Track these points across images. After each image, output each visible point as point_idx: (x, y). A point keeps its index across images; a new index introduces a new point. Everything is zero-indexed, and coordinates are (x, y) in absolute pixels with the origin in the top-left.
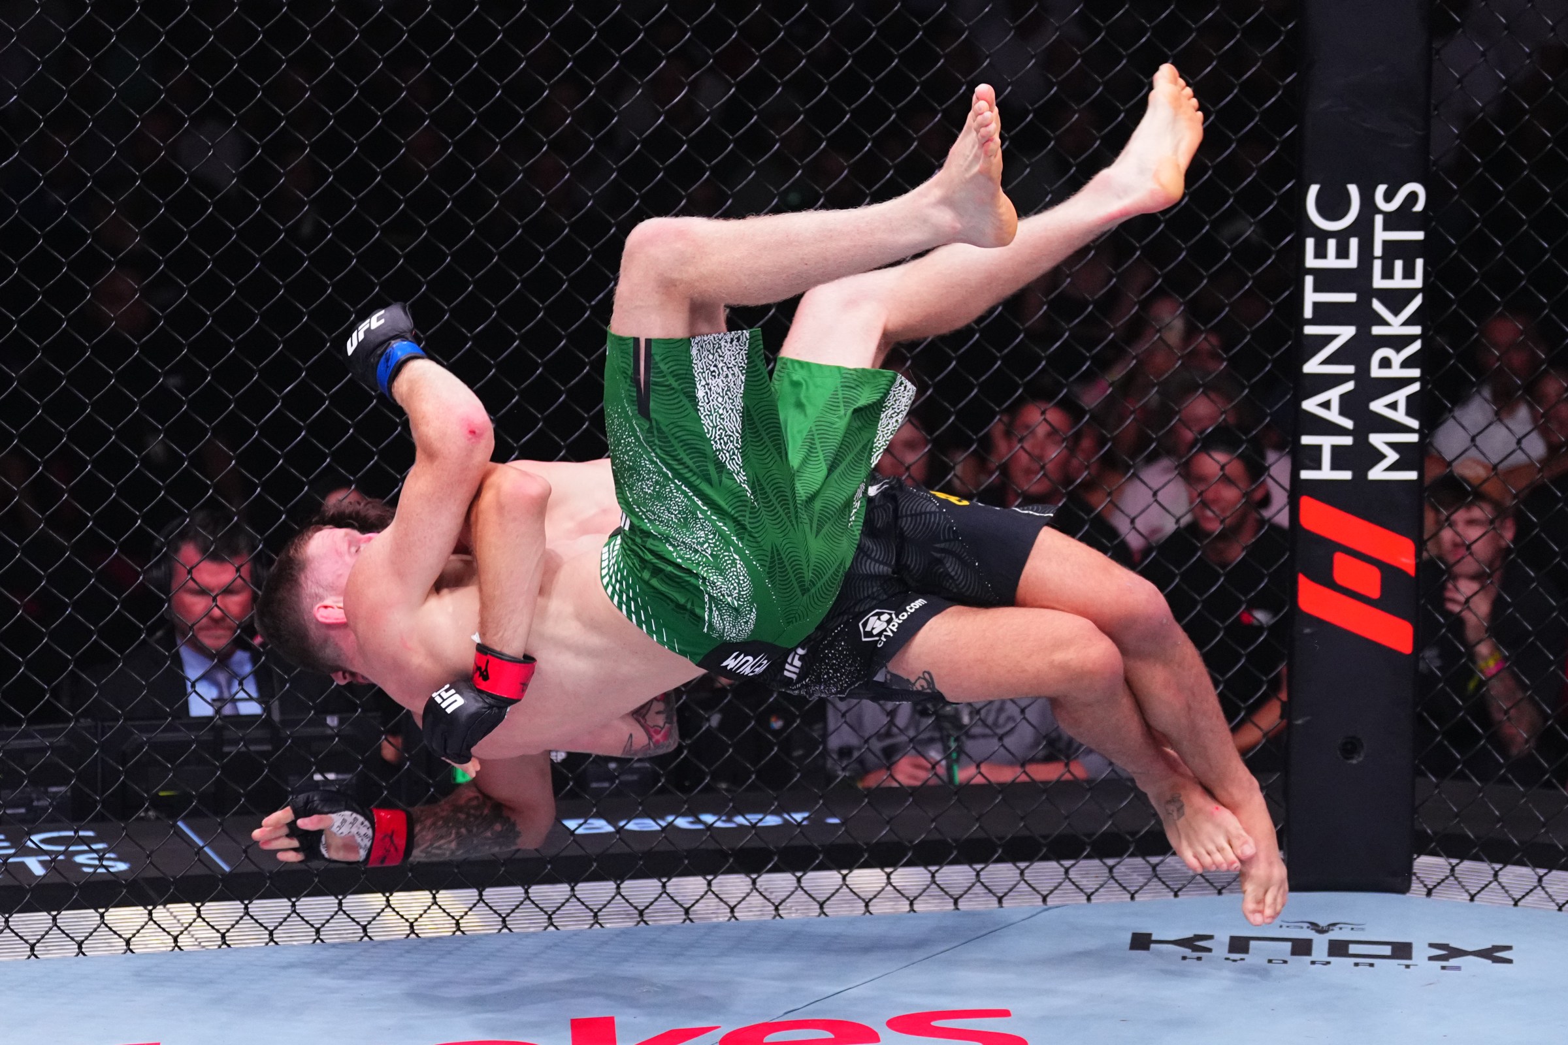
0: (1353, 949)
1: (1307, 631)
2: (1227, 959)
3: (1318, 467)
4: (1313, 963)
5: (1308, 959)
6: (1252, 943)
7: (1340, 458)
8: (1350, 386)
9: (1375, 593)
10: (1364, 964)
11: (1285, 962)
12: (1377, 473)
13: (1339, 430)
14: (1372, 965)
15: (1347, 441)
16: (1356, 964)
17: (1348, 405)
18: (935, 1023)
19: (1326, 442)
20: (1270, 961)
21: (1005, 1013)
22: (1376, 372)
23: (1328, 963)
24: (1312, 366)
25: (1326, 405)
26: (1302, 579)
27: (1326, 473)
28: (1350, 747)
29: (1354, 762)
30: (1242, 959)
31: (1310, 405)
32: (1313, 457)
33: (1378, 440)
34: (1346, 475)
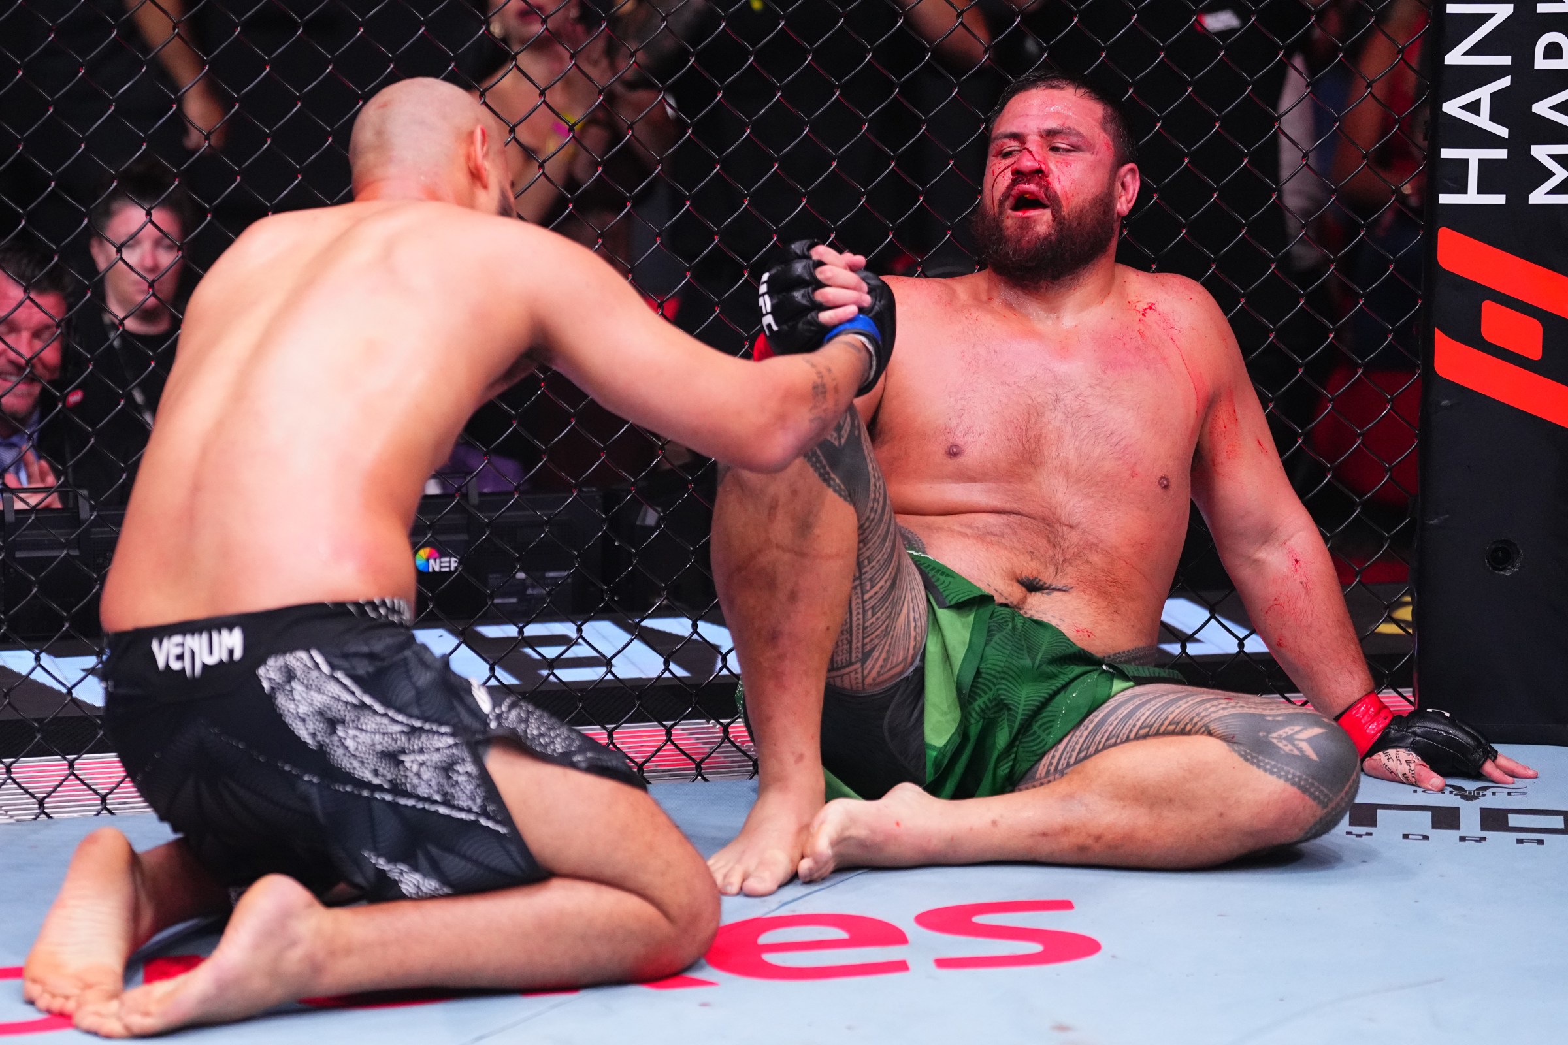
0: (1513, 820)
1: (1445, 403)
2: (1349, 833)
3: (1464, 190)
4: (1462, 839)
5: (1454, 834)
6: (1380, 813)
7: (1490, 177)
8: (1505, 82)
9: (1535, 352)
10: (1531, 841)
11: (1426, 838)
12: (1539, 196)
13: (1491, 141)
14: (1541, 842)
15: (1502, 154)
16: (1520, 841)
17: (1501, 108)
18: (979, 919)
19: (1473, 156)
20: (1406, 836)
21: (1066, 905)
22: (1540, 63)
23: (1483, 839)
24: (1455, 57)
25: (1474, 107)
26: (1438, 334)
27: (1472, 197)
28: (1502, 555)
29: (1507, 573)
30: (1370, 834)
31: (1452, 107)
32: (1456, 176)
33: (1541, 152)
34: (1500, 199)
